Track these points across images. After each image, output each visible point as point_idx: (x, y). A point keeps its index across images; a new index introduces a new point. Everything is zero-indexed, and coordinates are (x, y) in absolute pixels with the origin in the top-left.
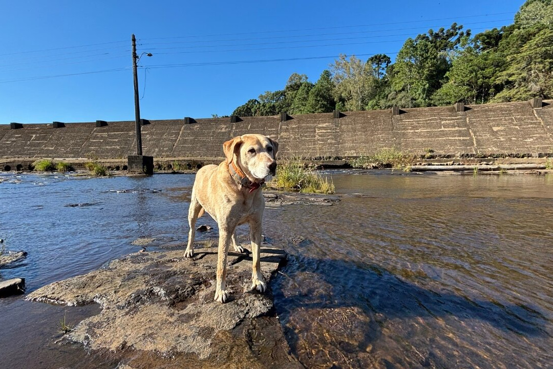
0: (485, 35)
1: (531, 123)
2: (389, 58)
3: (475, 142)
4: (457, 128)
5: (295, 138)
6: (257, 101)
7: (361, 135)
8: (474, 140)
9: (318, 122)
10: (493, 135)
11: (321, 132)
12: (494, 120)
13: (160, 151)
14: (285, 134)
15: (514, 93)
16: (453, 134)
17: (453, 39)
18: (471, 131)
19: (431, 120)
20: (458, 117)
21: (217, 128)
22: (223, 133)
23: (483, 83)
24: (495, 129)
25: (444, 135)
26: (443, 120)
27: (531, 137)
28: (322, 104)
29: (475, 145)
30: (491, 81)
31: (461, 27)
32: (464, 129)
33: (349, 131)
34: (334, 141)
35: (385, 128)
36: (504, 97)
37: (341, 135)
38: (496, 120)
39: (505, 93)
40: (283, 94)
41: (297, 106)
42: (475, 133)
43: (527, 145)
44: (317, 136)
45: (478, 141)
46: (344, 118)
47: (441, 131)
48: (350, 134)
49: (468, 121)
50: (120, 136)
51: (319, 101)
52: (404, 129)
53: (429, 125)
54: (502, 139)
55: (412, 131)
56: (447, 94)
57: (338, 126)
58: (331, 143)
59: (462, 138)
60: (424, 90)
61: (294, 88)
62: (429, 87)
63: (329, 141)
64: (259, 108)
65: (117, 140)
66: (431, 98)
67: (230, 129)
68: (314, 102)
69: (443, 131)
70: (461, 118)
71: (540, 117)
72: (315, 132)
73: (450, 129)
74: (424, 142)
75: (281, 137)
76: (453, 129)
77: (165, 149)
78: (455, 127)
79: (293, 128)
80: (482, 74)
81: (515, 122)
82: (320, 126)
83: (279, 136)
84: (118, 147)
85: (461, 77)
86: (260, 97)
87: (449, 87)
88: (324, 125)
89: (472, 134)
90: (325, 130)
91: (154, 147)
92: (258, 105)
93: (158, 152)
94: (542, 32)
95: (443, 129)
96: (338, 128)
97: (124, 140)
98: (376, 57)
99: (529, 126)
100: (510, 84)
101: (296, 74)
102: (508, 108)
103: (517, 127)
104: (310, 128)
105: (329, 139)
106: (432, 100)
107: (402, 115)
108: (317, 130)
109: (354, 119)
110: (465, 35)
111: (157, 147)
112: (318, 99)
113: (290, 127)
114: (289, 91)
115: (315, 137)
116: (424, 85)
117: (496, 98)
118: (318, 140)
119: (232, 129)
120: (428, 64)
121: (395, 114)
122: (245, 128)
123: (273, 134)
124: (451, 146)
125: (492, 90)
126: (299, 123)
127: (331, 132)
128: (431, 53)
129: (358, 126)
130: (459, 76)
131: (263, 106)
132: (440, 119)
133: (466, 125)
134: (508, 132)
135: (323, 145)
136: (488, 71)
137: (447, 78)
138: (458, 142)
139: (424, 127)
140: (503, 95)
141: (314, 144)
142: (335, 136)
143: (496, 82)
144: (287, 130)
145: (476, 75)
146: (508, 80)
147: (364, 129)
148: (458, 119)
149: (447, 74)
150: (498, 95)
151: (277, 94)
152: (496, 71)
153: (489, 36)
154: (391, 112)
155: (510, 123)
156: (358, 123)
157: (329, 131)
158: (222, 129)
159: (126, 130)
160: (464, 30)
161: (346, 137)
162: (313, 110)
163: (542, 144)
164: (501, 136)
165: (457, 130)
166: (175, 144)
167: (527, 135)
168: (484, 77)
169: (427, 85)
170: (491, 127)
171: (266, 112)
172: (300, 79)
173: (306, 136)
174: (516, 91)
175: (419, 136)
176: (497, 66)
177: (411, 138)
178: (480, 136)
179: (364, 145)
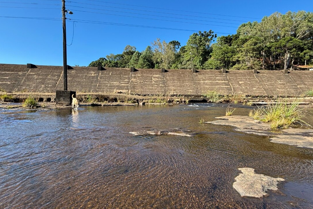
0: (225, 37)
1: (254, 81)
2: (180, 43)
3: (232, 89)
4: (224, 81)
5: (140, 83)
6: (105, 59)
7: (177, 82)
8: (232, 87)
9: (153, 74)
10: (240, 86)
11: (155, 80)
12: (239, 78)
13: (46, 87)
14: (134, 79)
15: (241, 66)
16: (222, 84)
17: (209, 38)
18: (230, 83)
19: (211, 76)
20: (223, 76)
21: (88, 73)
22: (92, 76)
23: (228, 60)
24: (240, 83)
25: (218, 84)
26: (217, 77)
27: (255, 87)
28: (147, 64)
29: (233, 90)
30: (231, 59)
31: (213, 32)
32: (227, 82)
33: (170, 80)
34: (163, 85)
35: (189, 79)
36: (237, 68)
37: (166, 82)
38: (240, 78)
39: (237, 66)
40: (122, 56)
41: (132, 64)
42: (232, 84)
43: (254, 91)
44: (153, 82)
45: (234, 88)
46: (167, 72)
47: (216, 82)
48: (172, 82)
49: (228, 78)
50: (11, 75)
51: (145, 62)
52: (199, 81)
53: (210, 79)
54: (244, 88)
55: (203, 82)
56: (211, 64)
57: (164, 77)
58: (161, 86)
59: (226, 86)
60: (200, 61)
61: (128, 54)
62: (202, 60)
63: (160, 85)
64: (107, 63)
65: (8, 78)
66: (203, 65)
67: (97, 75)
68: (142, 62)
69: (217, 82)
70: (225, 76)
71: (257, 78)
72: (152, 79)
73: (220, 82)
74: (210, 87)
75: (132, 81)
76: (222, 82)
77: (50, 86)
78: (223, 81)
79: (139, 77)
80: (227, 56)
81: (248, 80)
82: (155, 76)
83: (130, 81)
84: (9, 83)
85: (217, 56)
86: (107, 57)
87: (212, 60)
88: (157, 76)
89: (231, 85)
90: (158, 79)
91: (41, 84)
92: (106, 61)
93: (44, 87)
94: (251, 39)
95: (217, 81)
96: (165, 78)
97: (14, 78)
98: (173, 42)
99: (253, 82)
100: (238, 61)
101: (129, 46)
102: (244, 73)
103: (249, 82)
104: (149, 77)
105: (160, 84)
106: (204, 66)
107: (197, 73)
108: (153, 78)
109: (173, 74)
110: (214, 36)
111: (43, 84)
112: (145, 61)
113: (136, 75)
114: (126, 55)
115: (152, 82)
116: (200, 59)
117: (233, 68)
118: (154, 84)
119: (99, 75)
120: (202, 48)
121: (193, 72)
122: (108, 75)
123: (127, 79)
124: (222, 90)
125: (231, 64)
126: (142, 74)
127: (161, 80)
128: (203, 43)
129: (175, 78)
130: (216, 55)
131: (109, 62)
132: (215, 76)
133: (227, 80)
134: (245, 84)
135: (157, 87)
136: (229, 55)
137: (211, 56)
138: (225, 88)
139: (208, 80)
140: (236, 66)
141: (152, 87)
142: (163, 82)
143: (233, 60)
144: (135, 77)
145: (224, 56)
146: (238, 60)
147: (179, 79)
148: (224, 77)
149: (211, 54)
150: (234, 67)
151: (118, 55)
152: (233, 55)
153: (227, 38)
154: (191, 71)
155: (246, 80)
156: (175, 76)
157: (160, 79)
158: (91, 74)
159: (16, 71)
160: (214, 34)
161: (170, 83)
162: (142, 67)
163: (259, 91)
164: (243, 86)
165: (224, 82)
166: (58, 83)
167: (253, 86)
168: (228, 58)
169: (201, 59)
170: (238, 82)
171: (112, 66)
172: (132, 48)
173: (147, 82)
174: (241, 65)
175: (207, 84)
176: (232, 53)
177: (203, 85)
178: (234, 86)
179: (179, 88)
